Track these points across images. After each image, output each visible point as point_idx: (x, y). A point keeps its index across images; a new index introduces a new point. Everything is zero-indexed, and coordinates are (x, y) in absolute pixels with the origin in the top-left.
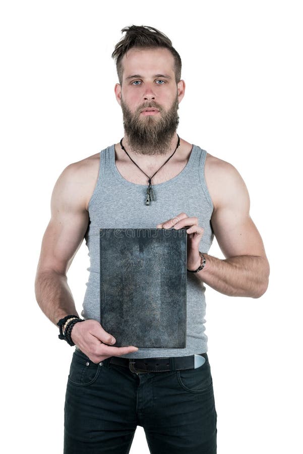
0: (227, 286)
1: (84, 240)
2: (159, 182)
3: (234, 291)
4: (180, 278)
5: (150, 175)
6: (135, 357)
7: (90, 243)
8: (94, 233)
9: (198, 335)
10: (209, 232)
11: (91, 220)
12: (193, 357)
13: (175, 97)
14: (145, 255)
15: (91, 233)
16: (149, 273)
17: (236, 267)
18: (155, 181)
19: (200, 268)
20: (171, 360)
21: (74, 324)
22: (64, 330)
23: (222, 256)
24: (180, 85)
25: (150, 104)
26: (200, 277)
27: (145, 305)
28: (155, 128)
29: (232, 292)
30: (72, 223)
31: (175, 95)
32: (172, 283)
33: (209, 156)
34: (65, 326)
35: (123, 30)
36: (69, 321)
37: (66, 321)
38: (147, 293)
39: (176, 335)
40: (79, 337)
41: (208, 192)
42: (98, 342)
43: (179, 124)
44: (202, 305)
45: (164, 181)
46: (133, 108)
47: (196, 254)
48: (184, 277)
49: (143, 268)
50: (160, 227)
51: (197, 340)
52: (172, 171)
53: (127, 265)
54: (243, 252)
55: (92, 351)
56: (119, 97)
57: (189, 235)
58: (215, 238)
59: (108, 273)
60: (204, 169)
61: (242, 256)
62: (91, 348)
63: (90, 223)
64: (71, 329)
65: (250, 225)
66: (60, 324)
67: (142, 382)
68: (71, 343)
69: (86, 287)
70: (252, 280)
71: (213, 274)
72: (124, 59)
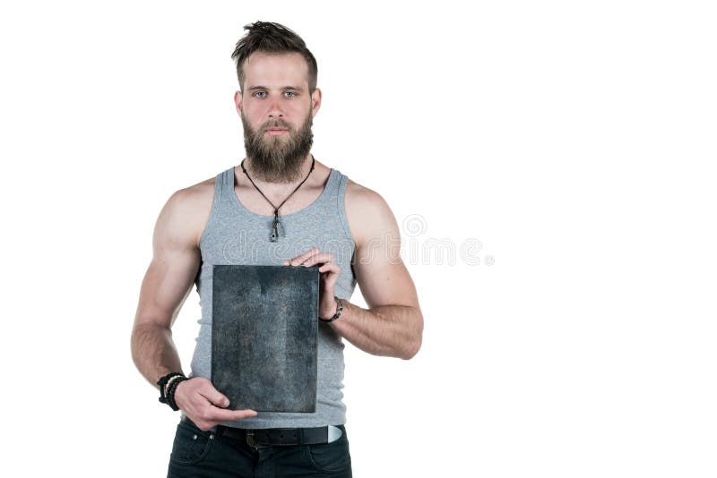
0: (369, 341)
1: (195, 286)
2: (288, 213)
3: (379, 348)
4: (311, 326)
5: (277, 205)
6: (253, 427)
7: (202, 289)
8: (207, 273)
9: (332, 402)
10: (350, 276)
11: (203, 260)
12: (327, 428)
13: (308, 112)
14: (267, 298)
15: (203, 275)
16: (273, 319)
17: (381, 317)
18: (283, 212)
19: (336, 316)
20: (299, 432)
21: (179, 382)
22: (165, 391)
23: (364, 305)
24: (315, 95)
25: (276, 122)
26: (335, 328)
27: (267, 359)
28: (282, 151)
29: (375, 349)
30: (179, 263)
31: (308, 108)
32: (301, 333)
33: (351, 183)
34: (167, 385)
35: (247, 28)
36: (172, 379)
37: (169, 379)
38: (268, 344)
39: (304, 396)
40: (185, 398)
41: (348, 227)
42: (208, 404)
43: (313, 145)
44: (339, 365)
45: (294, 211)
46: (256, 125)
47: (330, 298)
48: (315, 325)
49: (266, 313)
50: (287, 264)
51: (332, 408)
52: (304, 200)
53: (246, 309)
54: (391, 301)
55: (199, 414)
56: (240, 107)
57: (322, 274)
58: (357, 285)
59: (221, 319)
60: (344, 198)
61: (390, 306)
62: (199, 411)
63: (201, 263)
64: (175, 389)
65: (400, 269)
66: (161, 384)
67: (261, 459)
68: (175, 408)
69: (195, 343)
70: (400, 334)
71: (352, 324)
72: (246, 64)
